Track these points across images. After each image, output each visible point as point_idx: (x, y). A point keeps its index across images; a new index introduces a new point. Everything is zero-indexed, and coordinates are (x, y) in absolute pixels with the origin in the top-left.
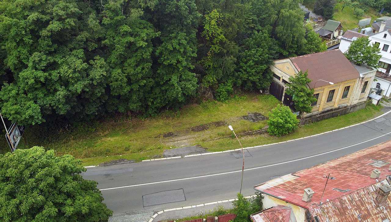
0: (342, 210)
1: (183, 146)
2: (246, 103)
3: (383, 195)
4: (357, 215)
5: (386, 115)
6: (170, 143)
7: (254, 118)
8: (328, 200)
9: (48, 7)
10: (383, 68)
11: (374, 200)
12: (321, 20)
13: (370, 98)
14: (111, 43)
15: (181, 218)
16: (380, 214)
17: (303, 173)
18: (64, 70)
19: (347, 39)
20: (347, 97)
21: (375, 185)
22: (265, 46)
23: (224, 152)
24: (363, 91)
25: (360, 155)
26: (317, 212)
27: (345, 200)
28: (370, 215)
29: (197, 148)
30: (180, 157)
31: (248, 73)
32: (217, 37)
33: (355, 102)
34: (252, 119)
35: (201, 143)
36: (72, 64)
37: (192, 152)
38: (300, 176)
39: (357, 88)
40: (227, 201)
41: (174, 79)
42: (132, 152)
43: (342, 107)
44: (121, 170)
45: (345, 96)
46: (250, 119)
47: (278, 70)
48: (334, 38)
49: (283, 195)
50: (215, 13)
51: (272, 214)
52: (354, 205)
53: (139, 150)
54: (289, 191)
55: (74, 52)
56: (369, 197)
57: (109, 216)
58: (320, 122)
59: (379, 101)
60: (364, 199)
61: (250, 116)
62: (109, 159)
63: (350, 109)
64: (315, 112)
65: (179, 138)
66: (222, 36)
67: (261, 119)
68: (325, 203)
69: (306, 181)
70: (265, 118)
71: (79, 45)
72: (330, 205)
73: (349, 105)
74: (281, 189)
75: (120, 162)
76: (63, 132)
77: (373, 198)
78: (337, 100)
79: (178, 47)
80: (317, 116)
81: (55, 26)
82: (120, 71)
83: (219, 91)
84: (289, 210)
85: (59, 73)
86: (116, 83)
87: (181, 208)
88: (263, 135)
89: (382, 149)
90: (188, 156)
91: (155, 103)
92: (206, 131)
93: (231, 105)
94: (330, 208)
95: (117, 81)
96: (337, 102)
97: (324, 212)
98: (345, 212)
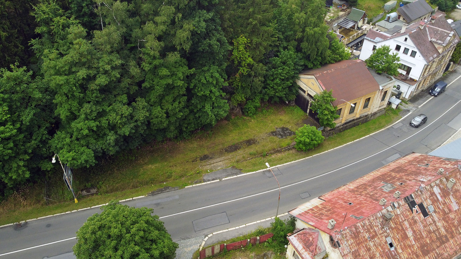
0: (356, 234)
1: (219, 168)
2: (273, 117)
3: (386, 220)
4: (367, 236)
5: (404, 120)
6: (207, 166)
7: (282, 134)
8: (346, 228)
9: (94, 62)
10: (404, 69)
11: (380, 224)
12: (345, 7)
13: (390, 103)
14: (151, 85)
15: (228, 239)
16: (384, 234)
17: (328, 196)
18: (113, 117)
19: (370, 39)
20: (368, 107)
21: (382, 211)
22: (290, 64)
23: (257, 172)
24: (383, 99)
25: (375, 176)
26: (338, 237)
27: (359, 226)
28: (376, 235)
29: (232, 170)
30: (218, 180)
31: (274, 89)
32: (245, 61)
33: (375, 110)
34: (280, 135)
35: (235, 164)
36: (119, 110)
37: (228, 175)
38: (325, 200)
39: (377, 99)
40: (264, 220)
41: (208, 108)
42: (174, 179)
43: (363, 117)
44: (168, 198)
45: (366, 106)
46: (278, 135)
47: (303, 84)
48: (359, 28)
49: (312, 221)
50: (243, 39)
51: (304, 236)
52: (365, 229)
53: (180, 177)
54: (316, 217)
55: (119, 98)
56: (377, 221)
57: (177, 248)
58: (342, 133)
59: (397, 106)
60: (373, 223)
61: (278, 131)
62: (154, 188)
63: (371, 117)
64: (339, 124)
65: (215, 161)
66: (250, 59)
67: (288, 134)
68: (344, 230)
69: (330, 206)
70: (293, 133)
71: (123, 91)
72: (348, 231)
73: (369, 113)
74: (310, 214)
75: (166, 190)
76: (105, 162)
77: (380, 221)
78: (358, 111)
79: (211, 80)
80: (340, 128)
81: (102, 80)
82: (159, 108)
83: (248, 108)
84: (317, 233)
85: (107, 120)
86: (156, 119)
87: (227, 230)
88: (291, 152)
89: (393, 169)
90: (225, 179)
91: (189, 128)
92: (239, 151)
93: (259, 119)
94: (348, 234)
95: (157, 117)
96: (359, 112)
97: (343, 237)
98: (358, 235)
